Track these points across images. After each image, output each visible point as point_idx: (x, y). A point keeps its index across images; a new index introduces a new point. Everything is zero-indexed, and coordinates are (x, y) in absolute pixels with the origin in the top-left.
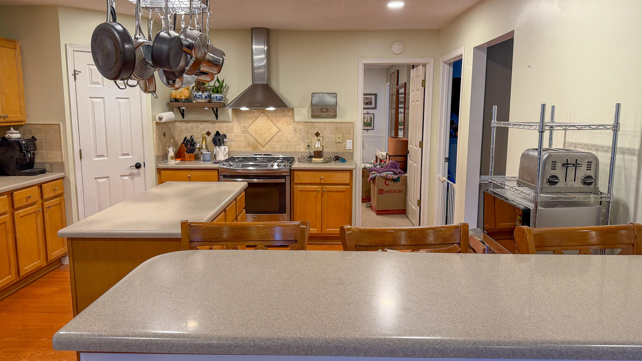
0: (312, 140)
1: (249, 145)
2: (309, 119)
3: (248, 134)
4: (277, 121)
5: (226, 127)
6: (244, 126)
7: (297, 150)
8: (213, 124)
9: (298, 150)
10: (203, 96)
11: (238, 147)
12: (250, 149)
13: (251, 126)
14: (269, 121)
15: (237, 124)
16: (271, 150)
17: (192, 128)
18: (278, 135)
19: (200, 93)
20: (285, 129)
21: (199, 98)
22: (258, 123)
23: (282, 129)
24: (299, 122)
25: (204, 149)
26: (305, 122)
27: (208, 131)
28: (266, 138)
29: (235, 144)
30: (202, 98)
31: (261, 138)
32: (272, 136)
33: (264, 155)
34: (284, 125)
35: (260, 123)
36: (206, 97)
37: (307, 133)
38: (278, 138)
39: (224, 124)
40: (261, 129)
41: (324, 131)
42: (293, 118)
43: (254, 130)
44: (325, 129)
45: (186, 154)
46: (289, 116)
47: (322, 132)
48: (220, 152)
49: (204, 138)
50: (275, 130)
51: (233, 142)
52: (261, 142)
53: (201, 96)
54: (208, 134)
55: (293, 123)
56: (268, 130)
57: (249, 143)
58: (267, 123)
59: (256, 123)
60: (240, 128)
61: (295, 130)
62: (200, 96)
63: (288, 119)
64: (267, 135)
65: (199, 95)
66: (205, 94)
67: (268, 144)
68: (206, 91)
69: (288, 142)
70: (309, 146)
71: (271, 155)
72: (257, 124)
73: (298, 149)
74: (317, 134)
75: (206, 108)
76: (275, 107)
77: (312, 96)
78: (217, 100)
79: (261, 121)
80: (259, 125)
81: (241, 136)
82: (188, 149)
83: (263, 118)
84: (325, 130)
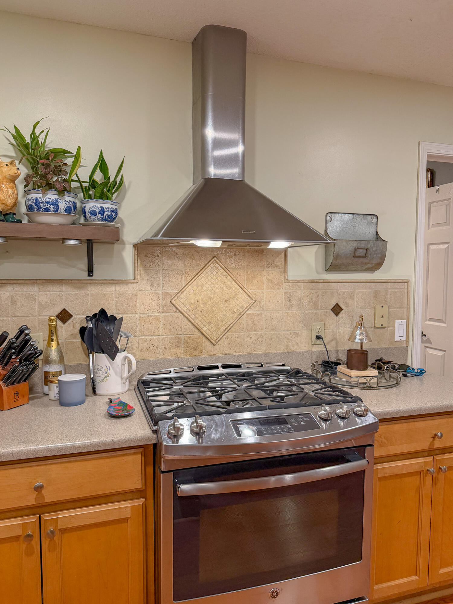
0: (325, 323)
1: (178, 341)
2: (318, 273)
3: (176, 315)
4: (248, 280)
5: (116, 298)
6: (165, 294)
7: (292, 348)
8: (79, 288)
9: (295, 349)
10: (60, 204)
11: (148, 350)
12: (179, 353)
13: (185, 292)
14: (229, 281)
15: (149, 287)
16: (231, 352)
17: (14, 302)
18: (249, 314)
19: (52, 196)
20: (266, 298)
21: (47, 210)
22: (202, 286)
23: (258, 299)
24: (297, 282)
25: (56, 363)
26: (311, 282)
27: (64, 309)
28: (222, 321)
29: (140, 342)
30: (57, 211)
31: (209, 323)
32: (236, 316)
33: (224, 367)
34: (265, 287)
35: (207, 285)
36: (68, 210)
37: (315, 306)
38: (250, 322)
39: (112, 289)
40: (210, 298)
41: (350, 302)
42: (285, 271)
43: (192, 301)
44: (352, 297)
45: (4, 388)
46: (276, 266)
47: (347, 305)
48: (112, 372)
49: (52, 332)
50: (243, 300)
51: (135, 336)
52: (207, 331)
53: (55, 204)
54: (64, 316)
55: (284, 284)
56: (226, 301)
57: (179, 338)
58: (224, 284)
59: (197, 286)
60: (155, 298)
61: (289, 301)
62: (52, 204)
63: (273, 274)
64: (224, 313)
65: (48, 203)
66: (67, 199)
67: (227, 338)
68: (70, 192)
69: (274, 330)
70: (318, 337)
71: (239, 366)
72: (200, 287)
73: (294, 347)
74: (337, 310)
75: (72, 242)
76: (289, 239)
77: (326, 221)
78: (102, 220)
79: (210, 278)
80: (205, 288)
81: (157, 319)
82: (14, 371)
83: (215, 273)
84: (354, 299)
